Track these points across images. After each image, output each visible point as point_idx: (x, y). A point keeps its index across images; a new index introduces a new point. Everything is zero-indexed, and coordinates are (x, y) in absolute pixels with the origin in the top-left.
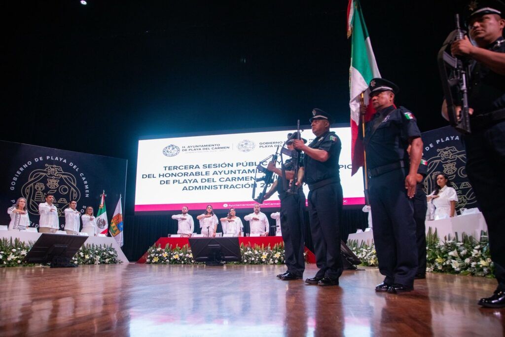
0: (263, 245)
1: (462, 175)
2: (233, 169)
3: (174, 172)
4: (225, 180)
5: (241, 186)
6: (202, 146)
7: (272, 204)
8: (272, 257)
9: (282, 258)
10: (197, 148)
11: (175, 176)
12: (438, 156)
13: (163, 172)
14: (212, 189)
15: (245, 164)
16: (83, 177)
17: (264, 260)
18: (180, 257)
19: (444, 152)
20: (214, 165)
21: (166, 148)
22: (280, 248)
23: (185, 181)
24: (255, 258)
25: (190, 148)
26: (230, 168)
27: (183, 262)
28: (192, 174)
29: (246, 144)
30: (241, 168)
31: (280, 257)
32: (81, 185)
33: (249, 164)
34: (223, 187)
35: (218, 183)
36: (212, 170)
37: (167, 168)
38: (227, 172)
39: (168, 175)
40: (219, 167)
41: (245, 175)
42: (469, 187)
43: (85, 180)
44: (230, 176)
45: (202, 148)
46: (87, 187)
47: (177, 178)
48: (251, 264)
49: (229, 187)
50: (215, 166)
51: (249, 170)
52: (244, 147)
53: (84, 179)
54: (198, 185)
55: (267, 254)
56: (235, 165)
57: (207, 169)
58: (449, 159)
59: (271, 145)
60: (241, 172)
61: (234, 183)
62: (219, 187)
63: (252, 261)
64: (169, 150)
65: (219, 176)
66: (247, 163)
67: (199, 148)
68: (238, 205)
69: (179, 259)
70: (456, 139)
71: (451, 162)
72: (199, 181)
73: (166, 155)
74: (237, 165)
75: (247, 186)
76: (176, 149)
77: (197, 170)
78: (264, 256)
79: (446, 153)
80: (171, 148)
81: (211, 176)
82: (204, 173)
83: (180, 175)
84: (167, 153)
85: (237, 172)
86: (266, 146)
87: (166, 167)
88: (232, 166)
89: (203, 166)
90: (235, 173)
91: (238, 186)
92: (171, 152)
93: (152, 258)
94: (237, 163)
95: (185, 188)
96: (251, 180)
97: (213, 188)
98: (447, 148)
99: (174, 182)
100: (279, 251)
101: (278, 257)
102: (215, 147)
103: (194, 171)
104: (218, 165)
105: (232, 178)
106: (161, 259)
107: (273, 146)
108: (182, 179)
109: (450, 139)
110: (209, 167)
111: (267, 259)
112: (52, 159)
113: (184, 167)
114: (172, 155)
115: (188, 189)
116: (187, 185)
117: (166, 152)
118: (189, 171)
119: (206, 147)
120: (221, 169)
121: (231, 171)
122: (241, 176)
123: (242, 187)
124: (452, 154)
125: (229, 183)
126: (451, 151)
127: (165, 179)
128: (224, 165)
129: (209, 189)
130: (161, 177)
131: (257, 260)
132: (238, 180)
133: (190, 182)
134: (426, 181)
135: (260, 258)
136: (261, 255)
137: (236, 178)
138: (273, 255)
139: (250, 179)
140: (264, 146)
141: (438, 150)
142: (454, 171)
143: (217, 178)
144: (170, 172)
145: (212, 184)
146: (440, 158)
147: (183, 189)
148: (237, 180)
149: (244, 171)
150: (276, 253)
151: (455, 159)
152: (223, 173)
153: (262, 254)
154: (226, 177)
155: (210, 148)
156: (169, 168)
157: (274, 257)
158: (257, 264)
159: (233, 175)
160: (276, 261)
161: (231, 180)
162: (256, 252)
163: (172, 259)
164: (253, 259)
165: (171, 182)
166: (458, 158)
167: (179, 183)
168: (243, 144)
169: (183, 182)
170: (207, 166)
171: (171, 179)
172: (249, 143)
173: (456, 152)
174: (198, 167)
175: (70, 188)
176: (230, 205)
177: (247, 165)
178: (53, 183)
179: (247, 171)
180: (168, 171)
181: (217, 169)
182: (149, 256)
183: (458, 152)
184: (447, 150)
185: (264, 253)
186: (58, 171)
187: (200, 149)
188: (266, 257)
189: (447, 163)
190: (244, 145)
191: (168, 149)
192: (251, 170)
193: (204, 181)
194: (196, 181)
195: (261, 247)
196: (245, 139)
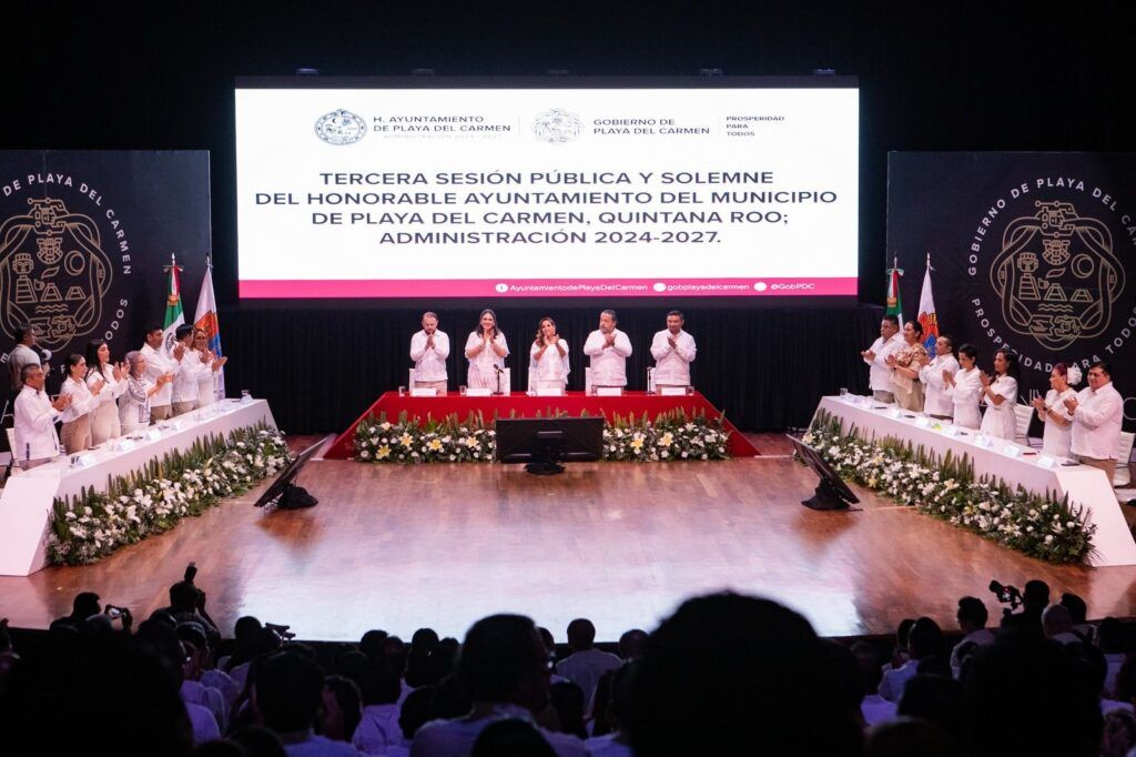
0: (632, 415)
1: (1078, 272)
2: (522, 189)
3: (354, 189)
4: (499, 218)
5: (543, 238)
6: (433, 119)
7: (624, 288)
8: (654, 445)
9: (676, 446)
10: (417, 123)
11: (357, 202)
12: (1036, 218)
13: (319, 188)
14: (463, 241)
15: (553, 178)
16: (114, 218)
17: (637, 452)
18: (445, 445)
19: (1051, 212)
20: (467, 176)
21: (325, 118)
22: (671, 423)
23: (386, 218)
24: (618, 447)
25: (398, 123)
26: (513, 188)
27: (452, 458)
28: (405, 198)
29: (557, 121)
30: (542, 186)
31: (672, 445)
32: (110, 243)
33: (566, 178)
34: (493, 238)
35: (480, 227)
36: (462, 191)
37: (332, 179)
38: (504, 198)
39: (334, 199)
40: (482, 182)
41: (553, 208)
42: (1088, 301)
43: (118, 229)
44: (515, 209)
45: (431, 125)
46: (124, 246)
47: (362, 208)
48: (609, 459)
49: (510, 239)
50: (472, 178)
51: (565, 195)
52: (551, 127)
53: (116, 223)
54: (424, 230)
55: (644, 436)
56: (526, 179)
57: (449, 188)
58: (1057, 229)
59: (623, 127)
60: (543, 198)
61: (525, 228)
62: (483, 238)
63: (611, 453)
64: (334, 126)
65: (483, 208)
66: (559, 175)
67: (423, 124)
68: (536, 288)
69: (442, 451)
70: (1078, 187)
71: (1061, 238)
72: (427, 218)
73: (326, 139)
74: (533, 180)
75: (560, 238)
76: (353, 124)
77: (420, 188)
78: (638, 442)
79: (1053, 213)
80: (339, 120)
81: (459, 207)
82: (440, 198)
83: (371, 199)
84: (329, 134)
85: (533, 199)
86: (611, 131)
87: (326, 176)
88: (519, 181)
89: (438, 176)
90: (527, 201)
91: (534, 238)
92: (340, 132)
93: (373, 450)
94: (532, 175)
95: (386, 238)
96: (571, 221)
97: (466, 238)
98: (1057, 203)
99: (353, 220)
100: (669, 430)
101: (668, 445)
102: (469, 124)
103: (412, 190)
104: (479, 178)
105: (519, 214)
106: (397, 450)
107: (632, 131)
108: (377, 211)
109: (1066, 183)
110: (453, 182)
111: (645, 448)
112: (40, 181)
113: (381, 179)
114: (345, 142)
115: (395, 239)
116: (394, 229)
117: (325, 129)
118: (398, 190)
119: (443, 123)
120: (487, 188)
121: (517, 195)
122: (542, 209)
123: (547, 241)
124: (1065, 220)
125: (512, 229)
126: (1063, 212)
127: (327, 209)
128: (495, 179)
129: (455, 241)
130: (315, 203)
131: (622, 450)
132: (535, 221)
133: (401, 222)
134: (1003, 269)
135: (627, 447)
136: (631, 439)
137: (529, 216)
138: (657, 439)
139: (567, 220)
140: (607, 128)
141: (1038, 203)
142: (1063, 259)
143: (476, 211)
144: (342, 190)
145: (467, 229)
146: (1039, 223)
147: (383, 240)
148: (531, 219)
149: (552, 198)
150: (662, 435)
151: (1069, 232)
152: (493, 199)
153: (631, 437)
154: (502, 210)
155: (457, 125)
156: (337, 179)
157: (659, 444)
158: (622, 460)
159: (521, 207)
160: (665, 454)
161: (516, 219)
162: (620, 434)
163: (424, 449)
164: (613, 449)
165: (346, 218)
166: (1075, 232)
167: (369, 222)
168: (549, 119)
169: (382, 221)
170: (450, 178)
171: (346, 210)
172: (565, 119)
173: (1074, 217)
174: (421, 178)
175: (87, 256)
176: (513, 287)
177: (559, 180)
178: (50, 248)
179: (560, 198)
180: (332, 187)
181: (478, 189)
182: (364, 444)
183: (1078, 218)
184: (1057, 209)
185: (636, 435)
186: (58, 214)
187: (427, 128)
188: (642, 445)
189: (1052, 238)
190: (552, 125)
191: (329, 122)
192: (571, 197)
193: (440, 218)
194: (417, 218)
195: (628, 421)
196: (555, 108)
